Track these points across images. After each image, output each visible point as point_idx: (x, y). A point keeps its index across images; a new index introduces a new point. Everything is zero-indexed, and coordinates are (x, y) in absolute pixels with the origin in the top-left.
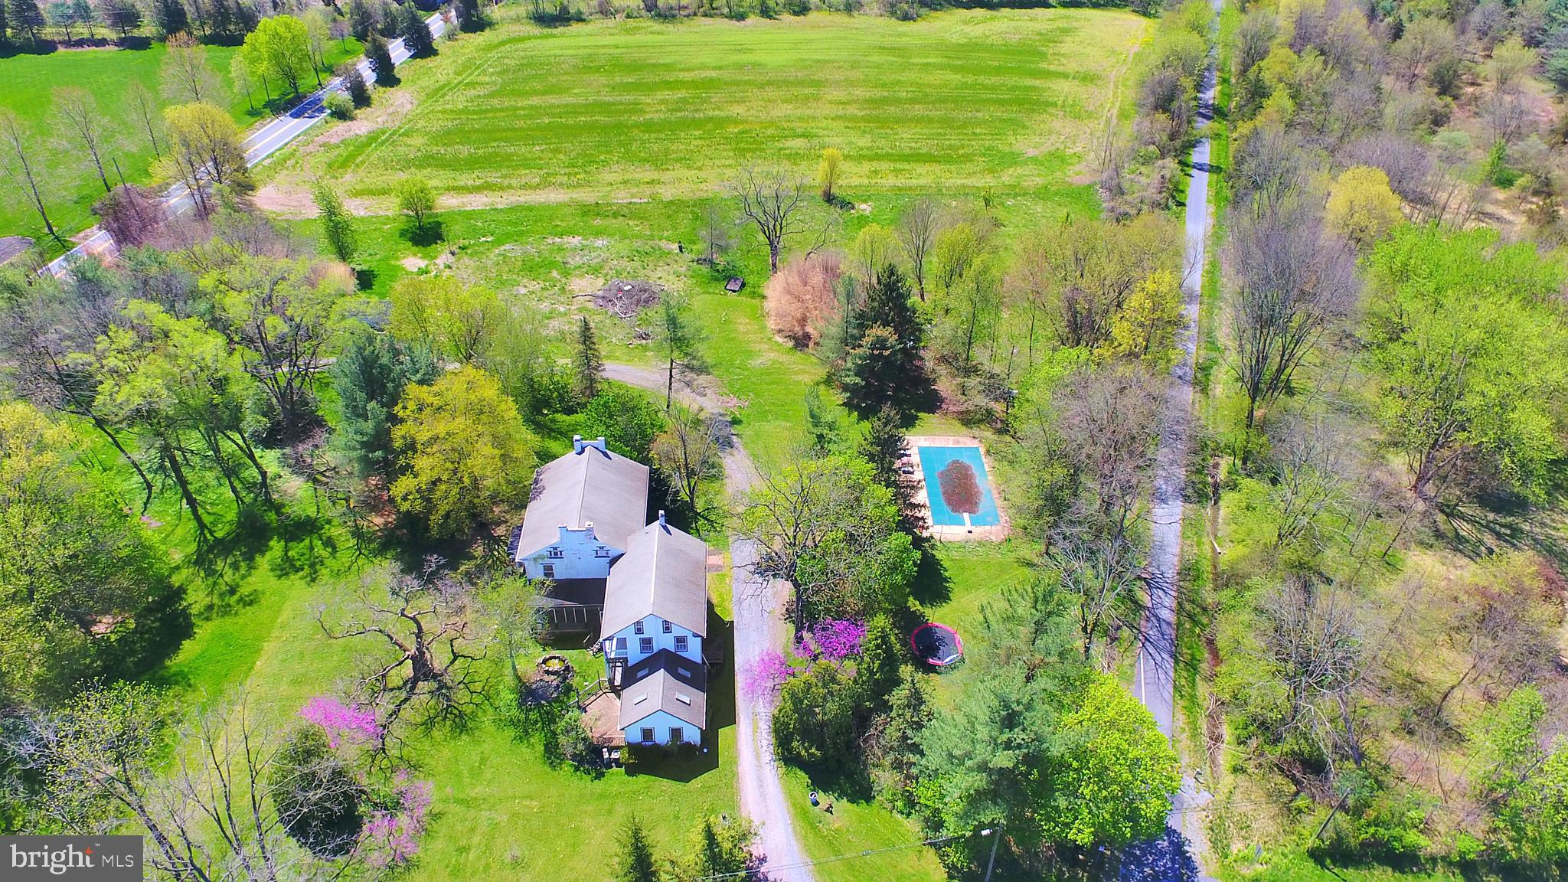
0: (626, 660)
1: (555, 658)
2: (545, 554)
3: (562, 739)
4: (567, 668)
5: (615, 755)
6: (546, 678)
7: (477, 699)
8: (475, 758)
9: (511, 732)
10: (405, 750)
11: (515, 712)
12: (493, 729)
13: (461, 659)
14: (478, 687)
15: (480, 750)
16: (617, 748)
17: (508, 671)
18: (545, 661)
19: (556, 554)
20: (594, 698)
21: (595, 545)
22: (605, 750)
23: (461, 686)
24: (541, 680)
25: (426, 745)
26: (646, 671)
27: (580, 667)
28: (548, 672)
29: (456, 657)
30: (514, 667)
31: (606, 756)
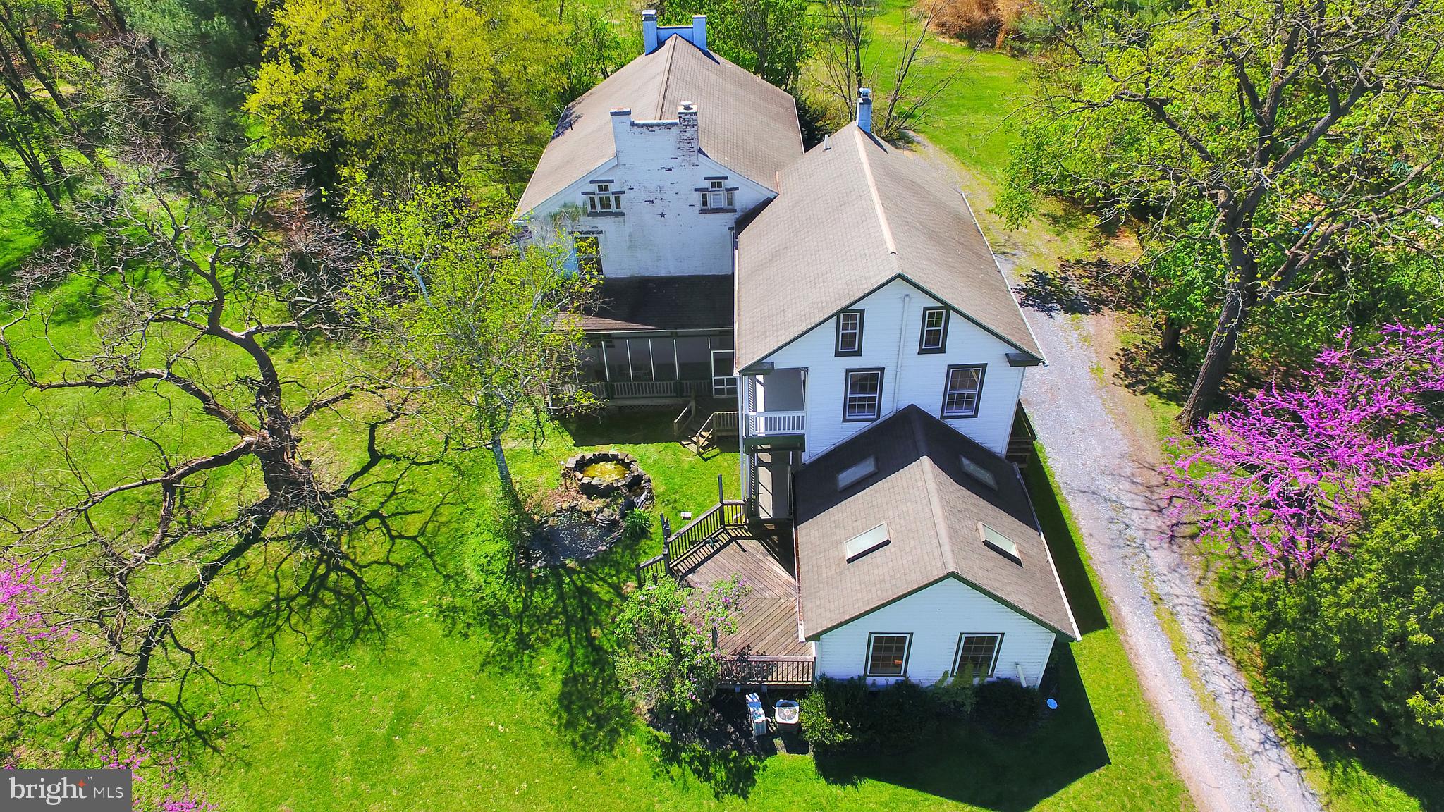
0: (798, 443)
1: (605, 458)
2: (580, 200)
3: (628, 666)
4: (636, 484)
5: (787, 715)
6: (585, 504)
7: (404, 551)
8: (381, 710)
9: (482, 642)
10: (197, 685)
11: (496, 588)
12: (437, 629)
13: (389, 464)
14: (413, 524)
15: (398, 686)
16: (791, 694)
17: (492, 486)
18: (582, 465)
19: (605, 203)
20: (707, 550)
21: (700, 174)
22: (753, 698)
23: (374, 522)
24: (572, 509)
25: (255, 670)
26: (867, 467)
27: (669, 480)
28: (589, 491)
29: (375, 457)
30: (506, 477)
31: (758, 716)
